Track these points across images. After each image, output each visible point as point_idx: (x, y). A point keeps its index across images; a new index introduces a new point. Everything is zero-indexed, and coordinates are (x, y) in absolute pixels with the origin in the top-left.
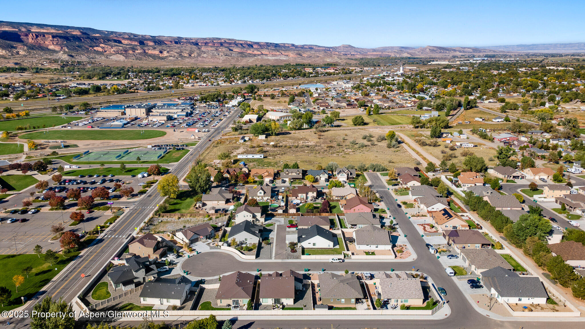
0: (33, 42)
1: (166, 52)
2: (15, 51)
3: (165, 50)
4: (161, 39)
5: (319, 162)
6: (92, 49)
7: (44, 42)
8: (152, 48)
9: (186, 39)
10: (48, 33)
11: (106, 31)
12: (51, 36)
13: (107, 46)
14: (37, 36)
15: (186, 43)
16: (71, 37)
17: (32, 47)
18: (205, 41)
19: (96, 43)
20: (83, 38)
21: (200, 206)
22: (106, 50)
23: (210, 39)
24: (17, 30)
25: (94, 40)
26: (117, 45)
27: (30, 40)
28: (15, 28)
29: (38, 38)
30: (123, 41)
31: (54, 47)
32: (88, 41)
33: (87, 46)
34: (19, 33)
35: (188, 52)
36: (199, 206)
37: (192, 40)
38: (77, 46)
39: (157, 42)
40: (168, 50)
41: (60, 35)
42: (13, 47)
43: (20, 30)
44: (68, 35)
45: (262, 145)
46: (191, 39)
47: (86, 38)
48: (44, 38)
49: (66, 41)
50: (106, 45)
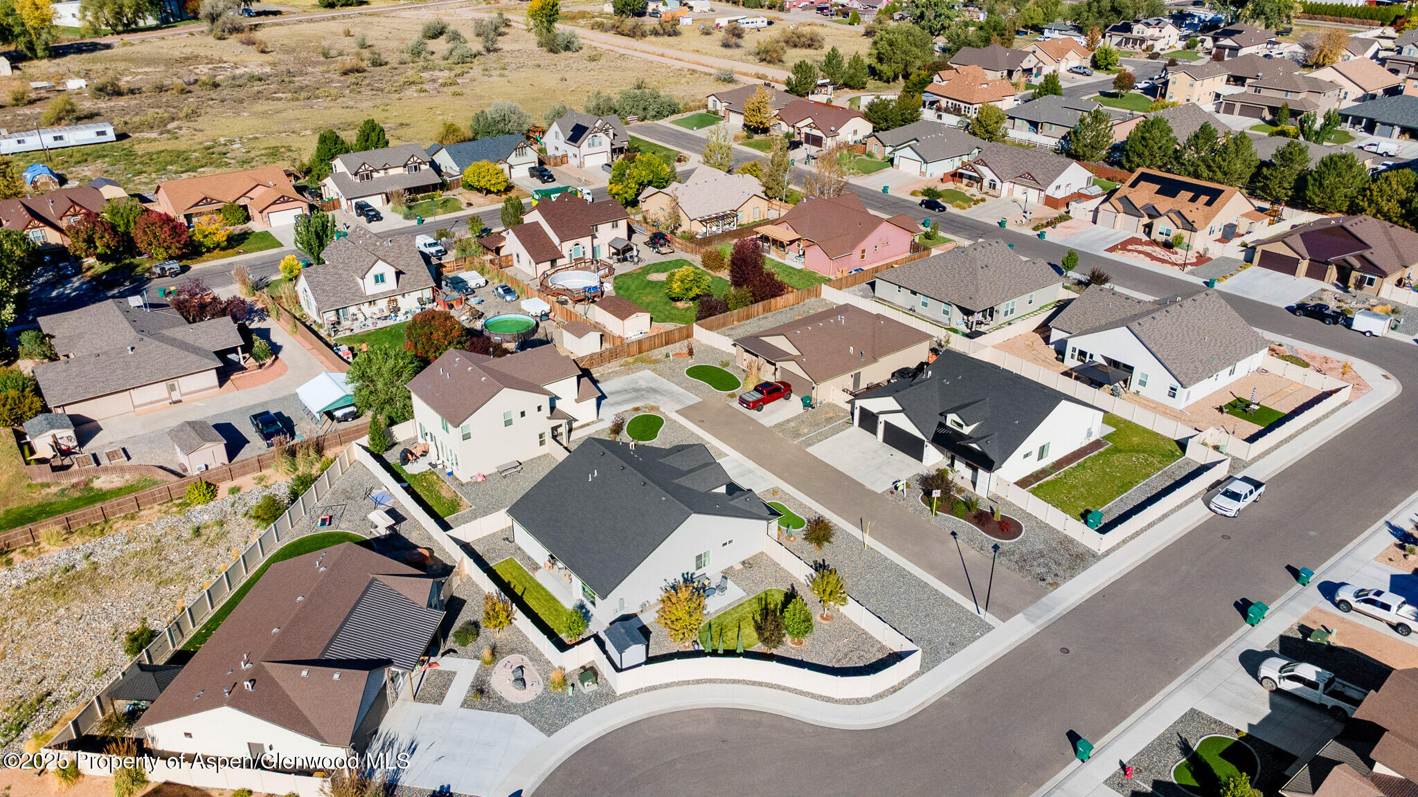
5: (399, 121)
21: (65, 443)
36: (56, 446)
45: (33, 95)
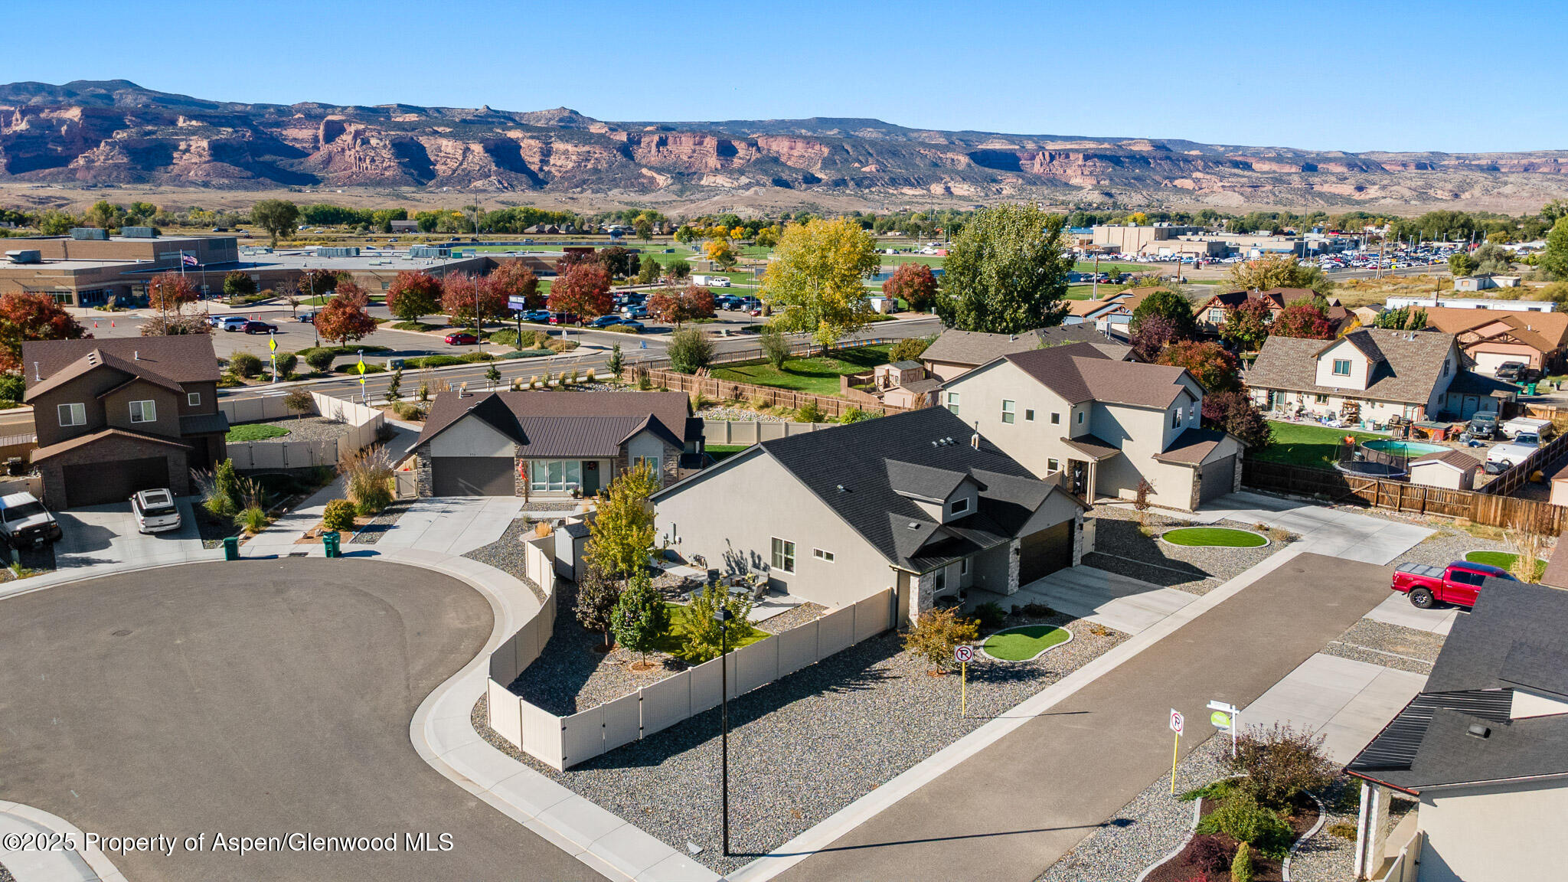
0: (1042, 171)
1: (1377, 187)
2: (994, 187)
3: (1374, 184)
4: (1374, 158)
6: (1169, 185)
7: (1065, 171)
8: (1335, 179)
9: (1458, 158)
10: (1077, 151)
11: (1222, 146)
12: (1081, 156)
13: (1208, 177)
14: (1052, 158)
15: (1456, 167)
16: (1127, 157)
17: (1034, 181)
18: (1524, 162)
19: (1182, 170)
20: (1154, 158)
22: (1203, 186)
23: (1546, 154)
24: (1017, 147)
25: (1181, 163)
26: (1235, 175)
27: (1037, 168)
28: (1015, 144)
29: (1054, 162)
30: (1255, 166)
31: (1081, 181)
32: (1166, 165)
33: (1157, 178)
34: (1019, 154)
35: (1450, 186)
37: (1479, 159)
38: (1134, 178)
39: (1356, 165)
40: (1385, 182)
41: (1103, 153)
42: (994, 181)
43: (1024, 147)
44: (1121, 153)
46: (1476, 157)
47: (1160, 159)
48: (1066, 161)
49: (1113, 168)
50: (1208, 173)
